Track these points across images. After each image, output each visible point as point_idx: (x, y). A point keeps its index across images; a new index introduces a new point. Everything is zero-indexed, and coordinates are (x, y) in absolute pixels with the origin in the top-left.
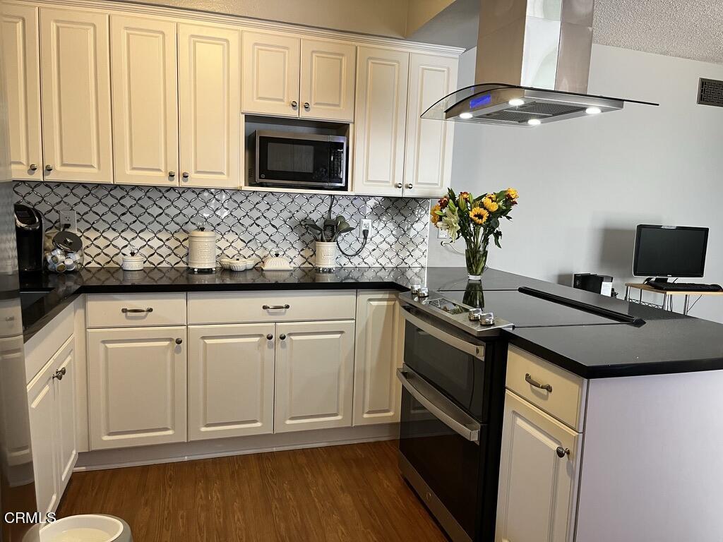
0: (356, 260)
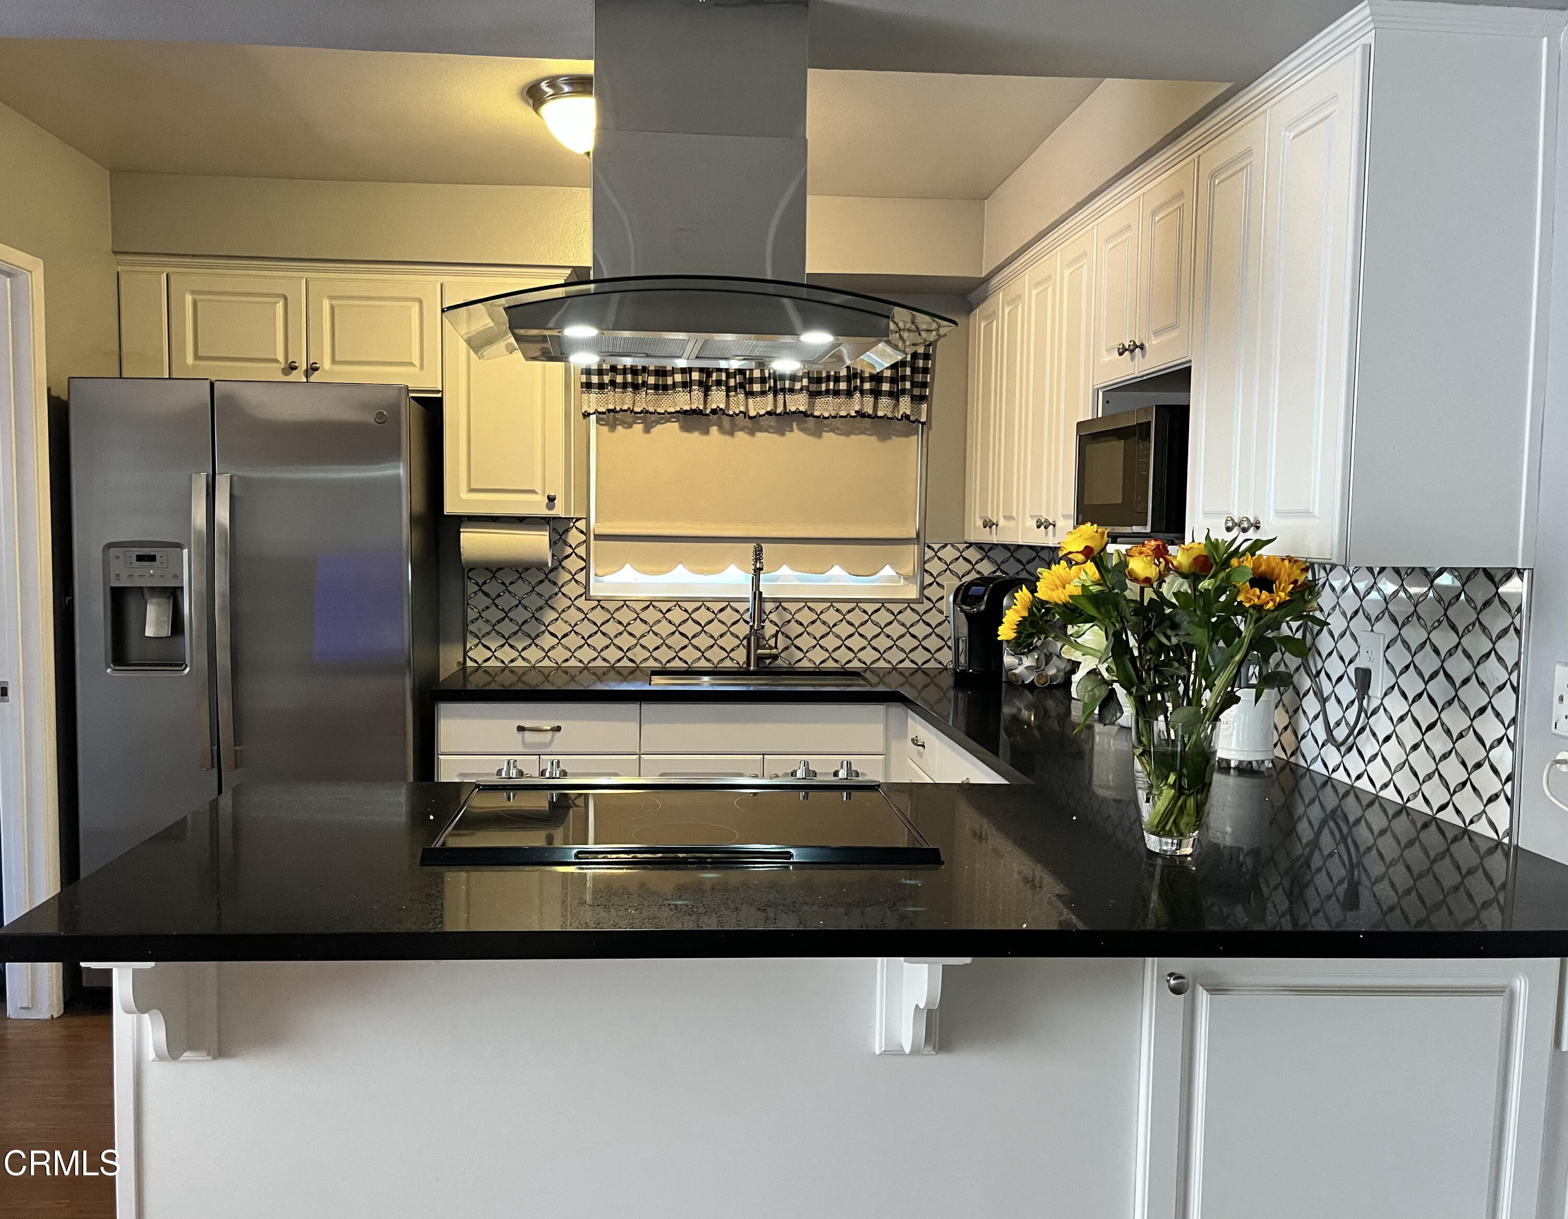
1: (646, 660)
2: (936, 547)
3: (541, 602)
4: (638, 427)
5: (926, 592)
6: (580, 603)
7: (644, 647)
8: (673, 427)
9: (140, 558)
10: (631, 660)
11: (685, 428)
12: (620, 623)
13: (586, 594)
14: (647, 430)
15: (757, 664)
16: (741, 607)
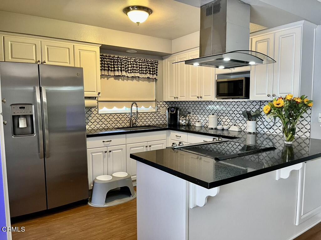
0: (271, 131)
1: (110, 126)
2: (159, 102)
3: (88, 115)
4: (106, 79)
5: (158, 110)
6: (97, 115)
7: (110, 124)
8: (113, 79)
9: (20, 108)
10: (107, 127)
11: (115, 79)
12: (105, 119)
13: (98, 113)
14: (108, 79)
15: (132, 125)
16: (128, 114)
